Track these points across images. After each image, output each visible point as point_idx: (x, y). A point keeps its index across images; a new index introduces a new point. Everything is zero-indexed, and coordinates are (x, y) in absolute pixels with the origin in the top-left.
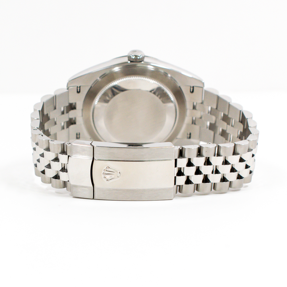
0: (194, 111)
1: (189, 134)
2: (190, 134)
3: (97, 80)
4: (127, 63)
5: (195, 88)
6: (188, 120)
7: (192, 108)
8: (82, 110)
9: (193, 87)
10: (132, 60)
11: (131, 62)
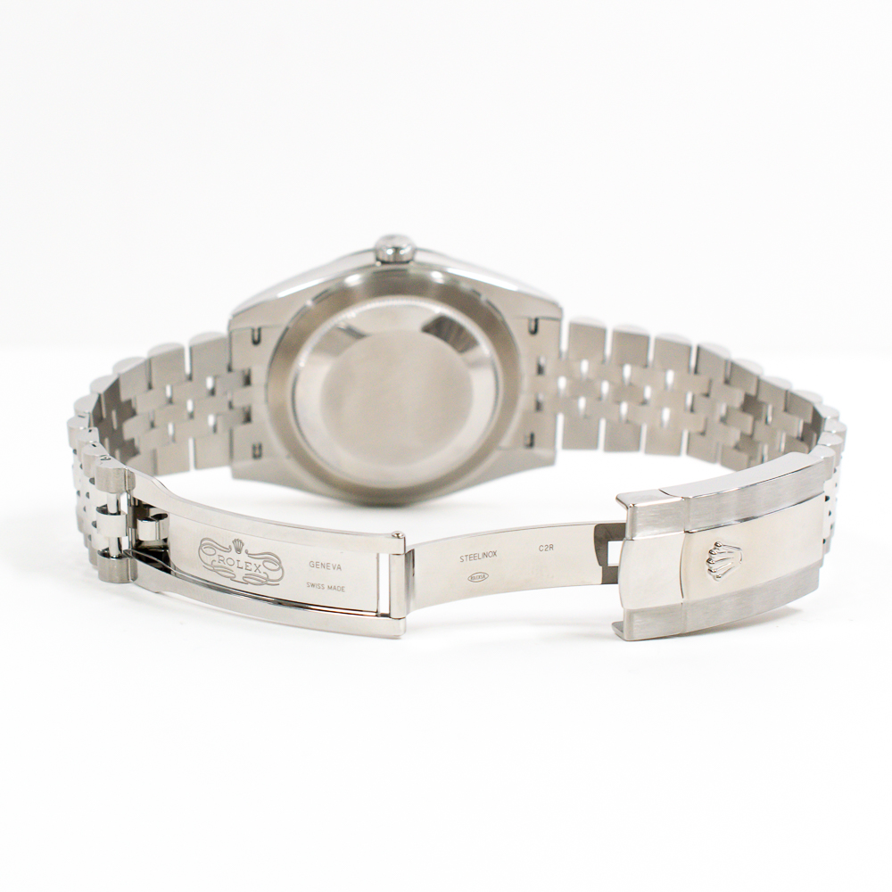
0: (540, 378)
1: (528, 434)
2: (532, 436)
3: (305, 307)
4: (374, 266)
5: (541, 323)
6: (524, 402)
7: (534, 370)
8: (266, 386)
9: (536, 320)
10: (386, 259)
11: (383, 262)
